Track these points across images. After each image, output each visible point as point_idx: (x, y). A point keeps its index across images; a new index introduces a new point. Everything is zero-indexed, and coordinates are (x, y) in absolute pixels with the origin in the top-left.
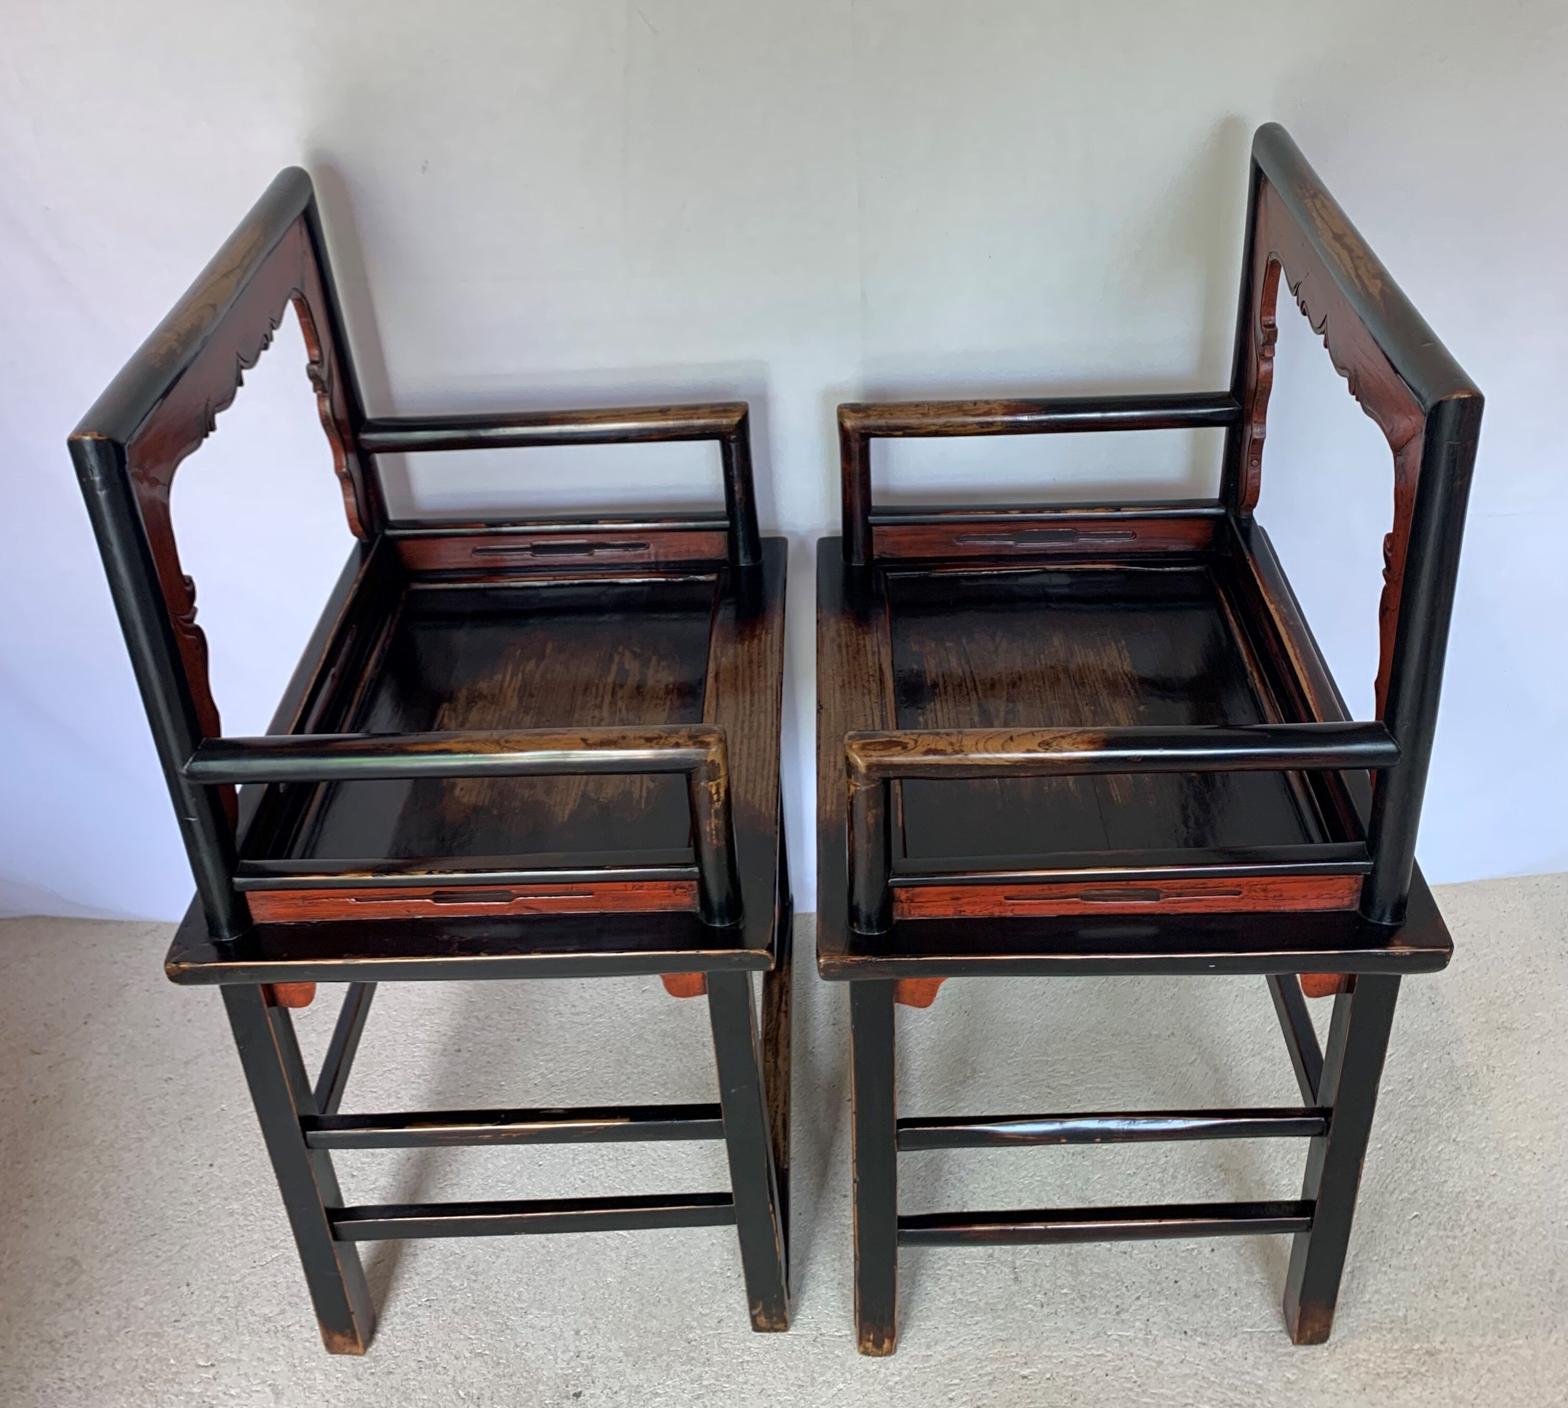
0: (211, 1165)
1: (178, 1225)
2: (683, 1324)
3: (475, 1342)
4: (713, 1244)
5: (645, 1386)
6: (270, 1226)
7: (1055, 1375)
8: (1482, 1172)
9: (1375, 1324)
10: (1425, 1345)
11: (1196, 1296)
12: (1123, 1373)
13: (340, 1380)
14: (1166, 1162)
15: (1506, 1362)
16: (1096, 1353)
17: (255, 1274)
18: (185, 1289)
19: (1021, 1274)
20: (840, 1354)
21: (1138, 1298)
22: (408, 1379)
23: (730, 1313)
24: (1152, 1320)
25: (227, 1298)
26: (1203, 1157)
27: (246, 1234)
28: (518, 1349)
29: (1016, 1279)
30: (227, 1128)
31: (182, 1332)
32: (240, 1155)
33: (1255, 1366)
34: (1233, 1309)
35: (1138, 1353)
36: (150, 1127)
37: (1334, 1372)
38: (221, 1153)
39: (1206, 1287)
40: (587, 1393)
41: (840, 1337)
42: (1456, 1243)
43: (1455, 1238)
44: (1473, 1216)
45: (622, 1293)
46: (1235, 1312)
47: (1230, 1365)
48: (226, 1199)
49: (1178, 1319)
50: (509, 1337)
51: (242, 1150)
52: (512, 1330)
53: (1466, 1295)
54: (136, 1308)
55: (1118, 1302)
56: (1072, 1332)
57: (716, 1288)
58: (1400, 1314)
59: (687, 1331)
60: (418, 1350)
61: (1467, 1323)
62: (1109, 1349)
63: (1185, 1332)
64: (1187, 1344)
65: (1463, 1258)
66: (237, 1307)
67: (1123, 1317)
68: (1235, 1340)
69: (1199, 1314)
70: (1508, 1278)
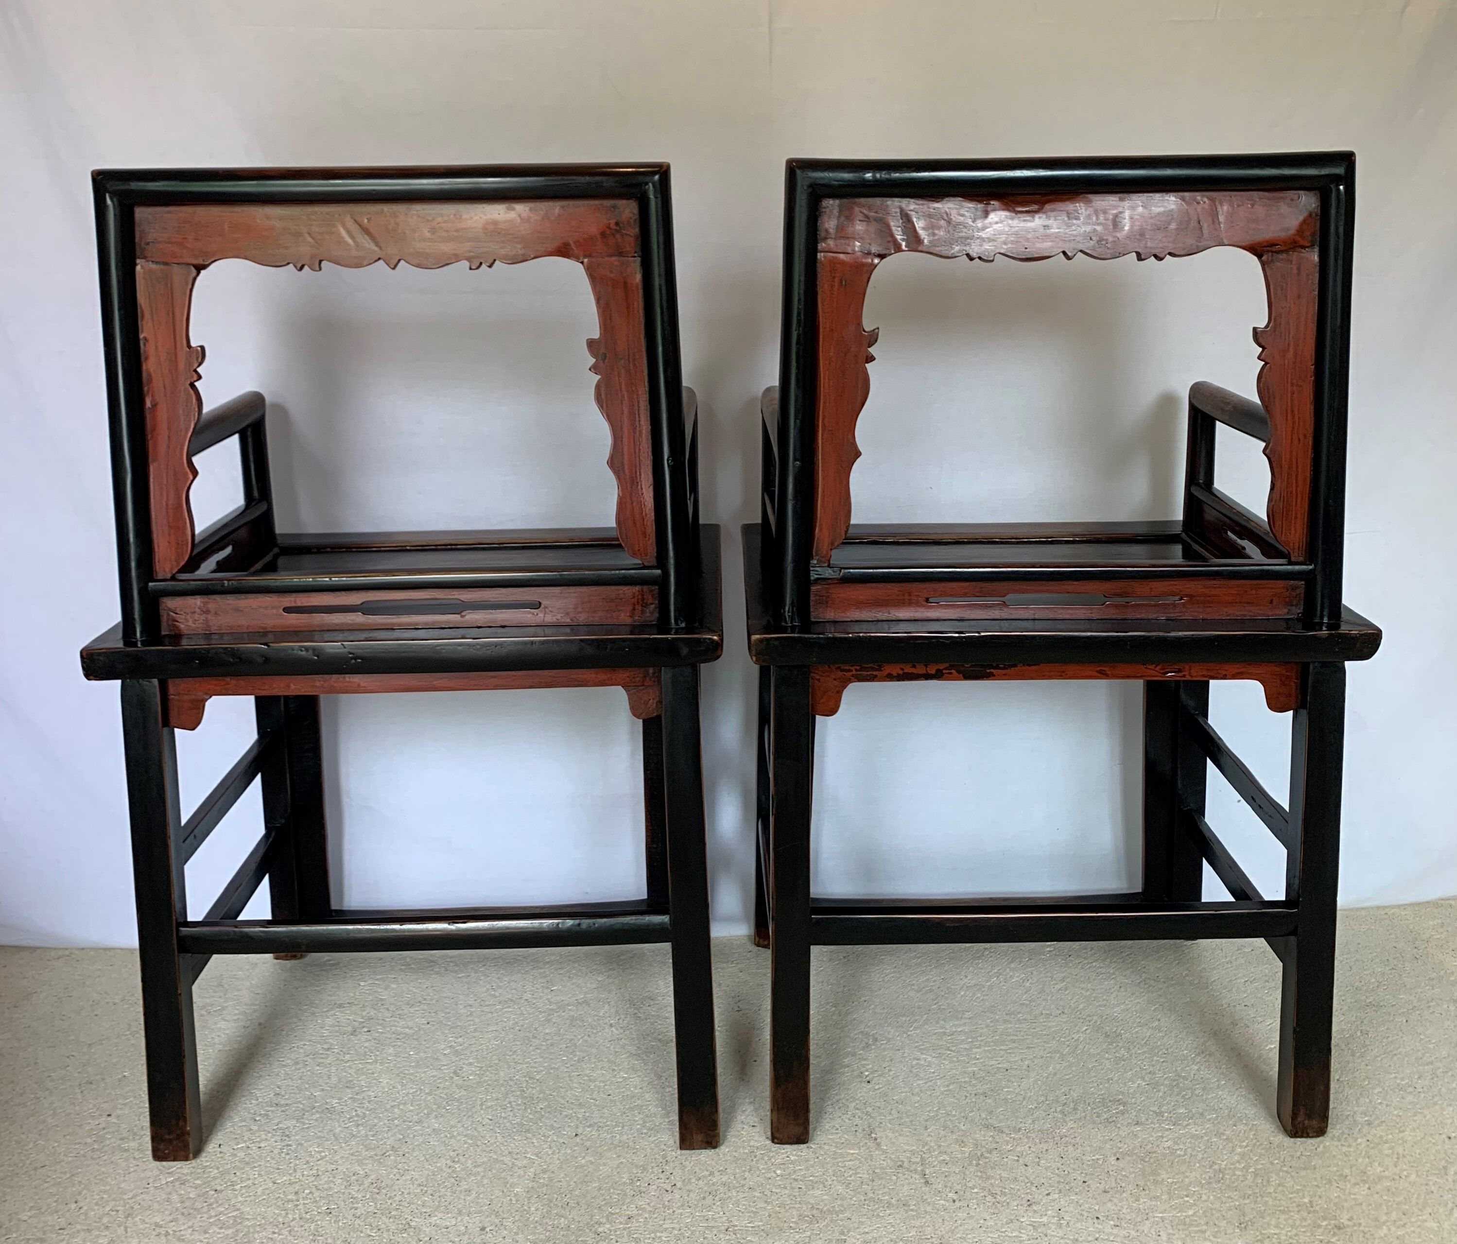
0: (109, 1115)
1: (70, 1159)
2: (591, 1220)
3: (377, 1238)
4: (622, 1163)
8: (1368, 1100)
9: (1282, 1208)
10: (1333, 1222)
11: (1105, 1192)
15: (1414, 1232)
16: (1010, 1235)
17: (148, 1193)
18: (73, 1206)
19: (932, 1180)
20: (753, 1239)
21: (1048, 1194)
23: (640, 1212)
24: (1063, 1210)
25: (118, 1211)
26: (1102, 1095)
29: (927, 1182)
31: (67, 1237)
34: (1142, 1200)
35: (1053, 1233)
36: (48, 1089)
38: (119, 1106)
39: (1114, 1185)
41: (752, 1227)
42: (1352, 1150)
43: (1349, 1146)
44: (1364, 1131)
45: (529, 1200)
46: (1145, 1202)
48: (122, 1139)
49: (1090, 1208)
50: (412, 1234)
52: (415, 1229)
53: (1367, 1186)
54: (19, 1220)
55: (1030, 1197)
56: (985, 1220)
57: (625, 1195)
58: (1306, 1200)
59: (597, 1226)
61: (1371, 1205)
62: (1023, 1231)
63: (1097, 1218)
64: (1100, 1227)
65: (1360, 1160)
66: (127, 1217)
67: (1035, 1208)
68: (1147, 1222)
69: (1109, 1205)
70: (1405, 1173)
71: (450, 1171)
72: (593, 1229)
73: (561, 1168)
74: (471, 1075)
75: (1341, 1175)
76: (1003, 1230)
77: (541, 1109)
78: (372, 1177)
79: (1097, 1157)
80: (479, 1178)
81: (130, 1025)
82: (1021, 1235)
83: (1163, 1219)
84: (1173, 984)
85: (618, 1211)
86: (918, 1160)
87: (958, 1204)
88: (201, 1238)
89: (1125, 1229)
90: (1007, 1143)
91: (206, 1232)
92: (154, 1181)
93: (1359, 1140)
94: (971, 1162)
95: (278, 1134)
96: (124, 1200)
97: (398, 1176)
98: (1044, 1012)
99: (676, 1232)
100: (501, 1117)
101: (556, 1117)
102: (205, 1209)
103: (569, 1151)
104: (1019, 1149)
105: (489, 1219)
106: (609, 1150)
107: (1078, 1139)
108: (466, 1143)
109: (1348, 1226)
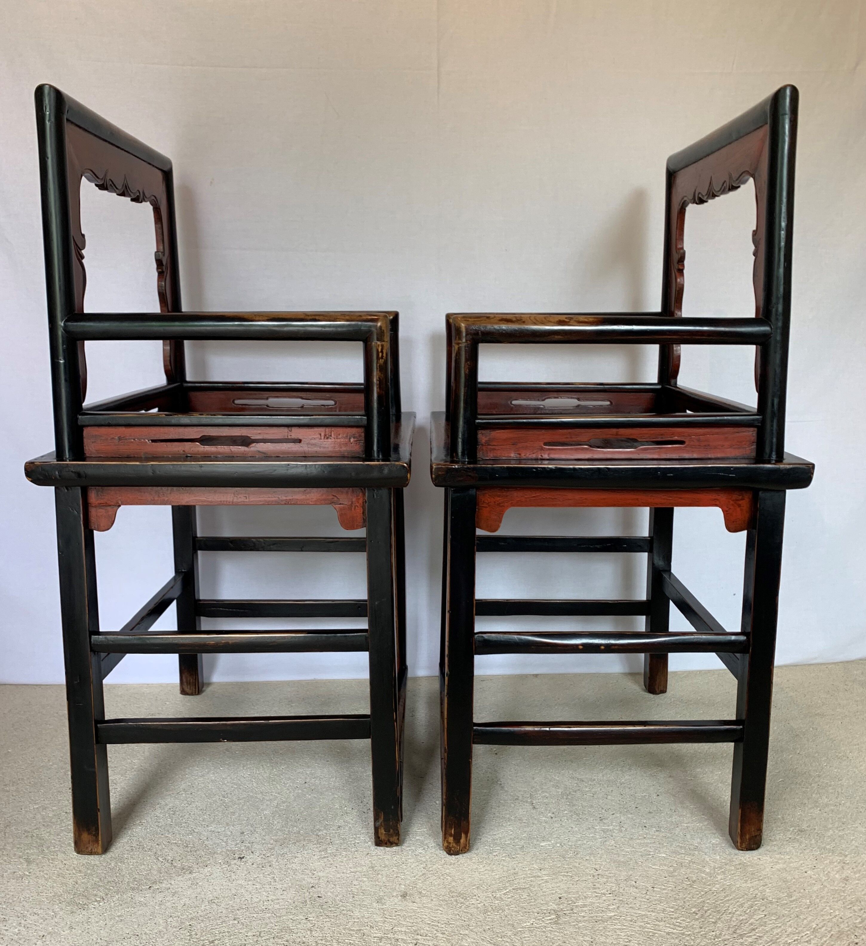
5: (288, 853)
6: (34, 795)
7: (563, 844)
10: (797, 828)
11: (650, 813)
12: (608, 843)
15: (850, 833)
17: (21, 814)
19: (538, 807)
21: (613, 814)
24: (623, 823)
27: (17, 799)
28: (201, 841)
29: (534, 808)
30: (10, 759)
32: (18, 769)
33: (692, 838)
34: (674, 817)
35: (616, 835)
39: (655, 809)
40: (248, 857)
42: (808, 790)
43: (807, 788)
45: (273, 818)
46: (676, 818)
47: (676, 839)
49: (640, 822)
50: (195, 836)
52: (197, 833)
53: (819, 809)
55: (601, 816)
56: (572, 828)
57: (337, 814)
59: (317, 832)
61: (822, 819)
62: (597, 834)
63: (645, 827)
64: (647, 831)
65: (814, 795)
66: (6, 827)
67: (605, 822)
69: (653, 820)
70: (843, 802)
71: (222, 802)
72: (315, 833)
73: (295, 800)
74: (237, 751)
75: (802, 803)
76: (584, 833)
78: (170, 805)
79: (644, 794)
80: (241, 806)
81: (14, 725)
83: (687, 827)
85: (332, 824)
86: (528, 796)
87: (554, 819)
89: (663, 832)
90: (586, 787)
91: (58, 835)
92: (26, 808)
93: (813, 785)
94: (563, 797)
96: (5, 818)
97: (187, 805)
101: (292, 773)
103: (300, 791)
104: (594, 790)
106: (327, 790)
107: (632, 785)
108: (232, 787)
109: (807, 830)
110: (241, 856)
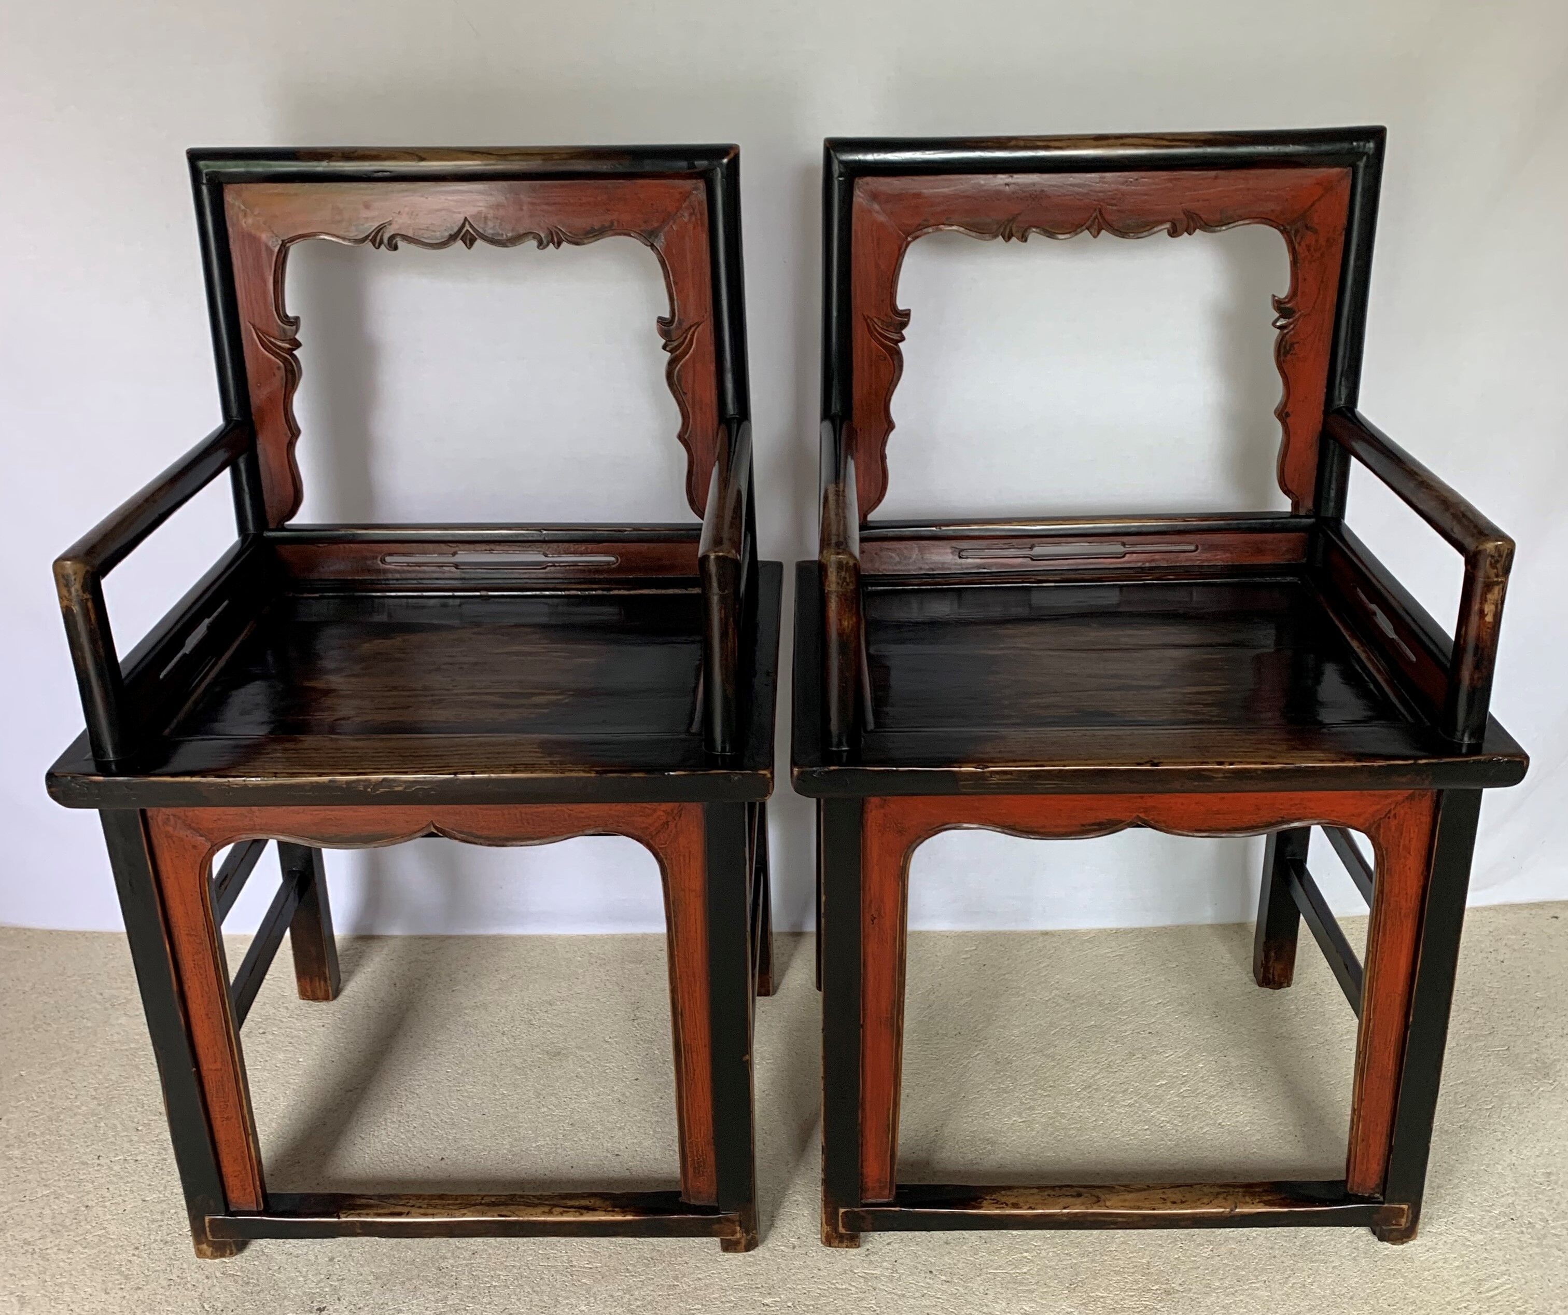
2: (437, 1254)
3: (230, 1265)
5: (390, 1303)
6: (46, 1168)
9: (1117, 1269)
10: (1164, 1286)
11: (947, 1243)
12: (864, 1303)
13: (88, 1293)
14: (936, 1136)
15: (1242, 1301)
16: (840, 1287)
17: (22, 1207)
21: (889, 1244)
22: (156, 1294)
23: (486, 1247)
24: (900, 1261)
27: (22, 1174)
28: (270, 1272)
30: (21, 1090)
32: (30, 1112)
34: (981, 1254)
35: (882, 1287)
37: (1070, 1307)
38: (11, 1109)
40: (331, 1308)
46: (982, 1256)
47: (970, 1299)
48: (8, 1146)
49: (926, 1260)
51: (33, 1108)
52: (267, 1256)
56: (819, 1270)
59: (440, 1261)
60: (171, 1270)
61: (1208, 1269)
62: (853, 1284)
63: (931, 1272)
64: (931, 1281)
67: (872, 1258)
68: (978, 1279)
72: (437, 1264)
76: (835, 1281)
77: (415, 1127)
81: (35, 1018)
82: (850, 1288)
83: (995, 1276)
84: (1082, 1004)
85: (464, 1245)
87: (797, 1251)
88: (64, 1257)
89: (955, 1285)
91: (69, 1252)
92: (31, 1193)
95: (156, 1146)
98: (940, 1031)
99: (515, 1271)
100: (374, 1135)
102: (73, 1227)
105: (340, 1249)
110: (321, 1307)
